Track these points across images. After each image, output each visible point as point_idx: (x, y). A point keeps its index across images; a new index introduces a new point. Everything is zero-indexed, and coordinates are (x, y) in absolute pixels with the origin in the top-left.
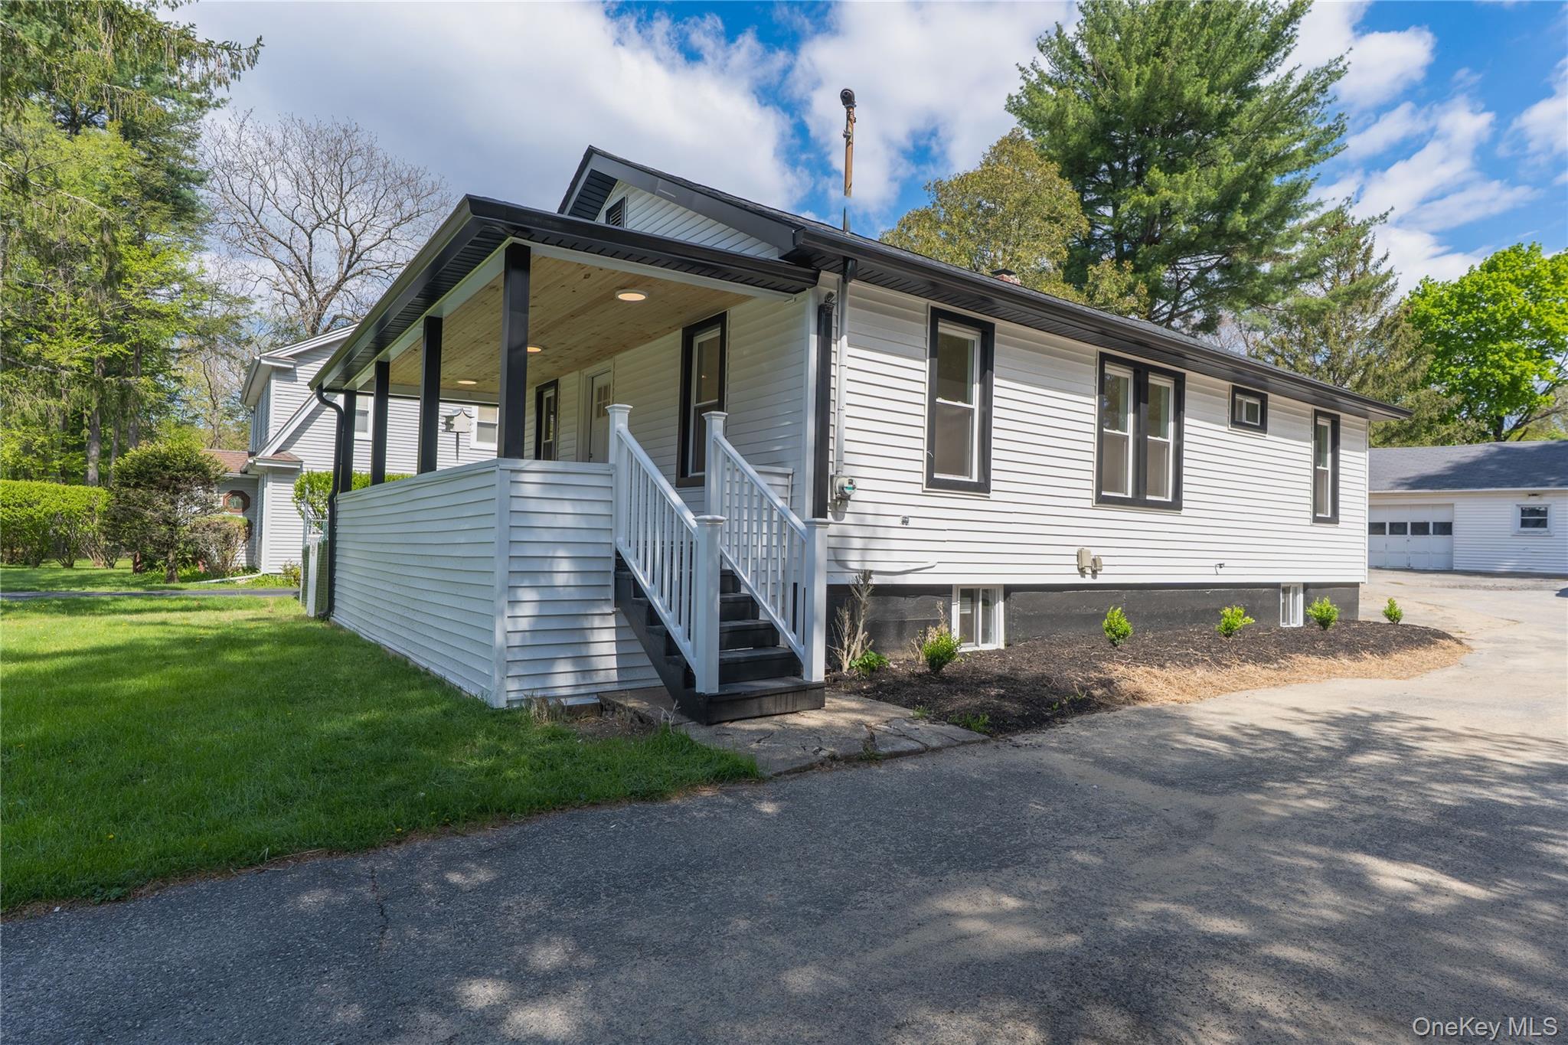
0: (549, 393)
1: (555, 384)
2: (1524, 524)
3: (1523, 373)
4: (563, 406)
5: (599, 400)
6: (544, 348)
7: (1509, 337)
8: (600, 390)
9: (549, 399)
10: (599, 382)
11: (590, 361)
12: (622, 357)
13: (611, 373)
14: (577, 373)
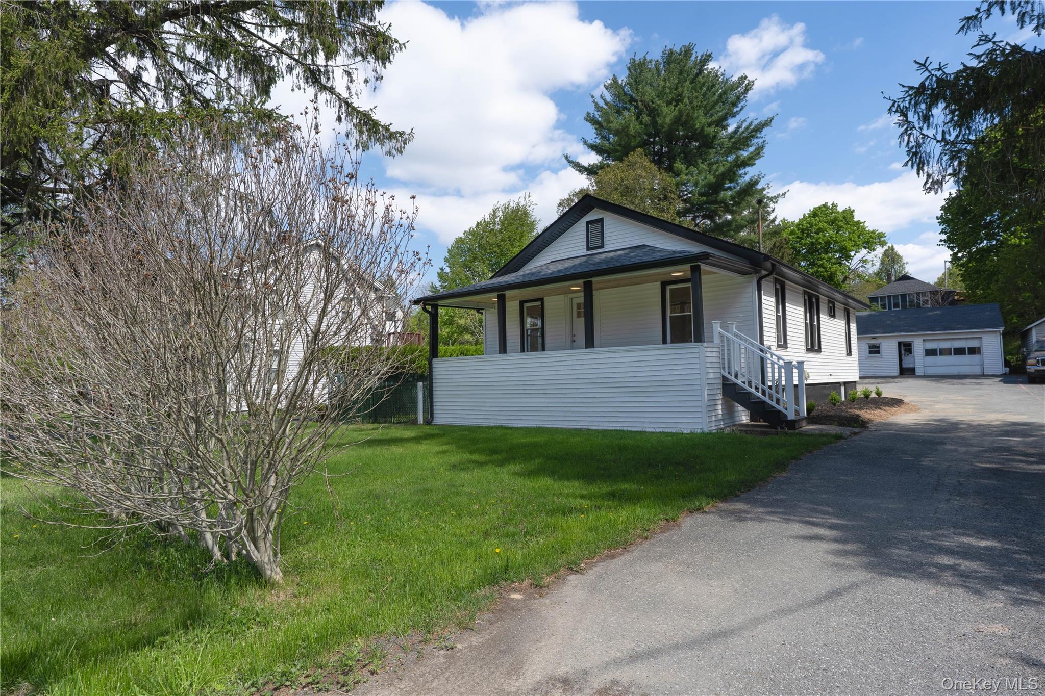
1: (539, 300)
2: (870, 352)
3: (836, 271)
7: (826, 252)
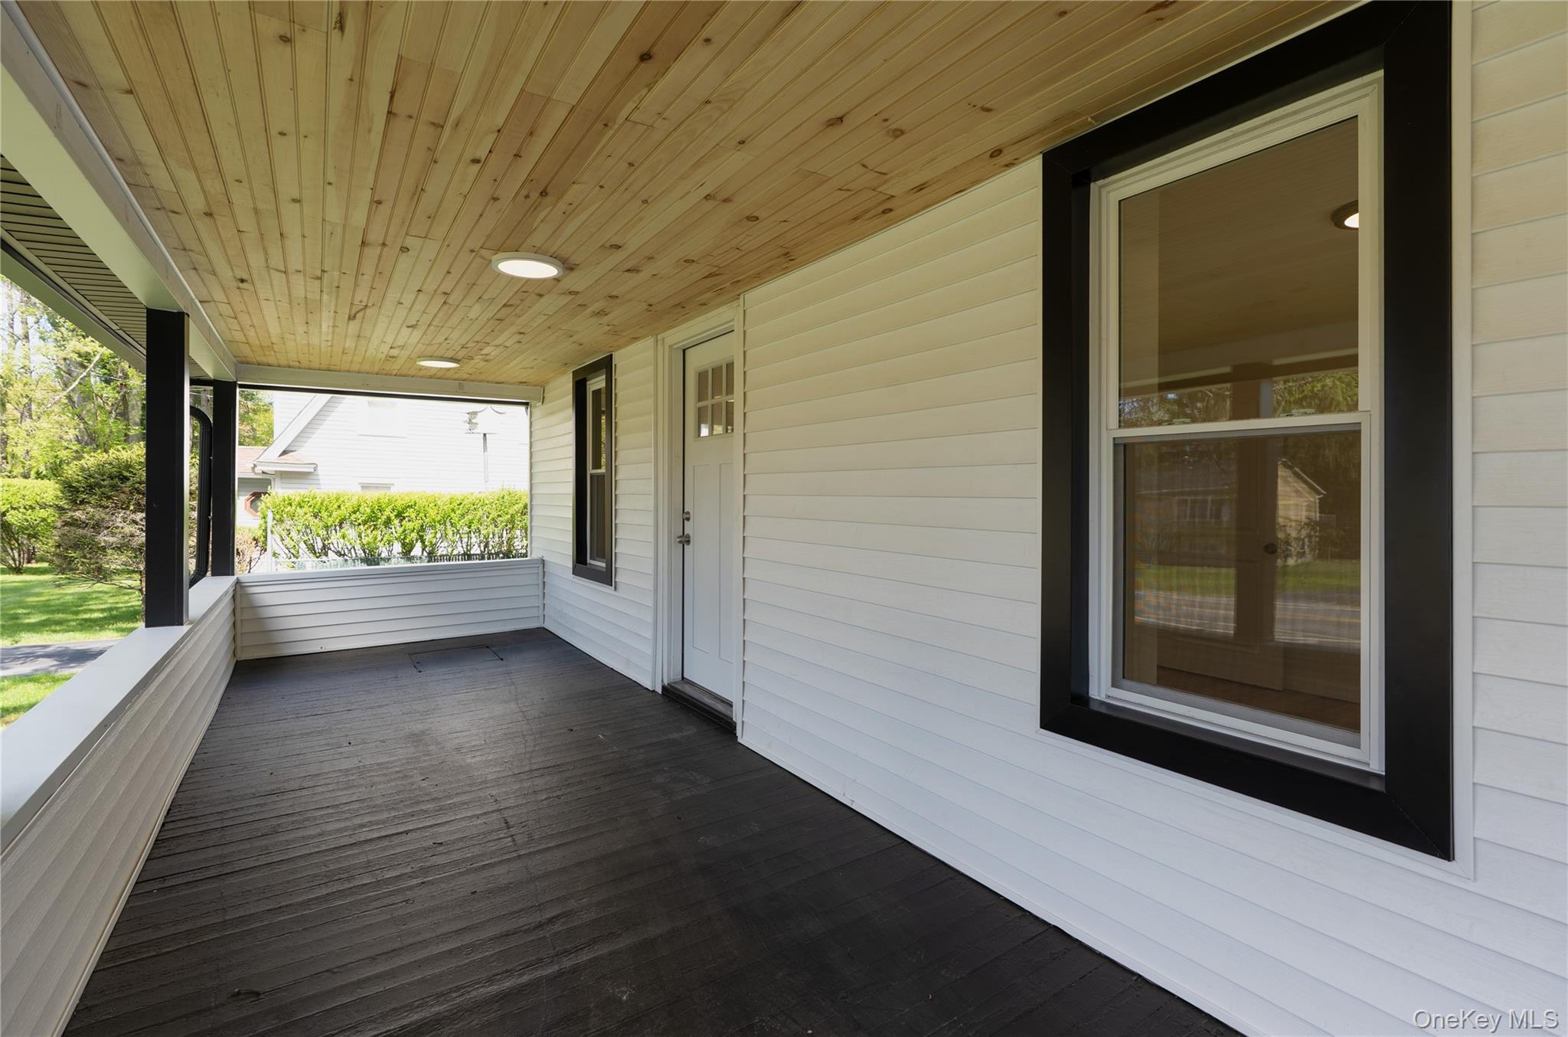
0: (597, 383)
1: (606, 365)
4: (623, 407)
5: (701, 396)
6: (568, 266)
8: (702, 376)
9: (597, 393)
10: (701, 359)
11: (682, 307)
12: (761, 297)
13: (736, 337)
14: (649, 342)
